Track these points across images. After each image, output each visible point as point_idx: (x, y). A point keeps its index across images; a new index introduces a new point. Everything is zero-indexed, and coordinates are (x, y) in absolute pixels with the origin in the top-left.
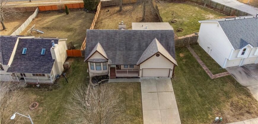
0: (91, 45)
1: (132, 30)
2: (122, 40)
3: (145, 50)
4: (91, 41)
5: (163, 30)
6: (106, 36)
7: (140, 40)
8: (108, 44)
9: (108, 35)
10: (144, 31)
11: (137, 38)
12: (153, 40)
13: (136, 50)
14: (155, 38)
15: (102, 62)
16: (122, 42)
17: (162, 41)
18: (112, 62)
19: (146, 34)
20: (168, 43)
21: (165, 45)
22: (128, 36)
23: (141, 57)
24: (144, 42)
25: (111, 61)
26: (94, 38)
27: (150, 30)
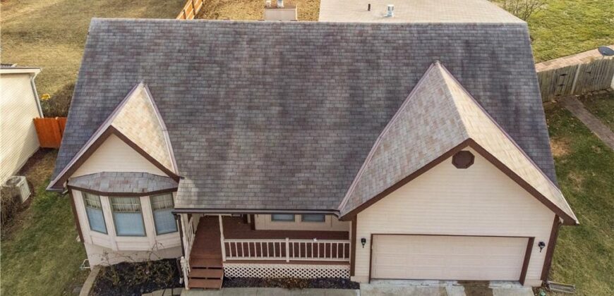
0: (99, 96)
1: (318, 24)
3: (384, 125)
4: (106, 74)
5: (474, 26)
6: (186, 51)
7: (359, 71)
8: (187, 91)
9: (194, 44)
10: (377, 27)
11: (340, 64)
12: (423, 72)
14: (433, 62)
15: (144, 194)
16: (264, 84)
17: (473, 76)
18: (200, 195)
19: (387, 42)
20: (506, 88)
21: (490, 98)
22: (295, 50)
23: (365, 167)
24: (379, 81)
26: (119, 61)
27: (409, 26)
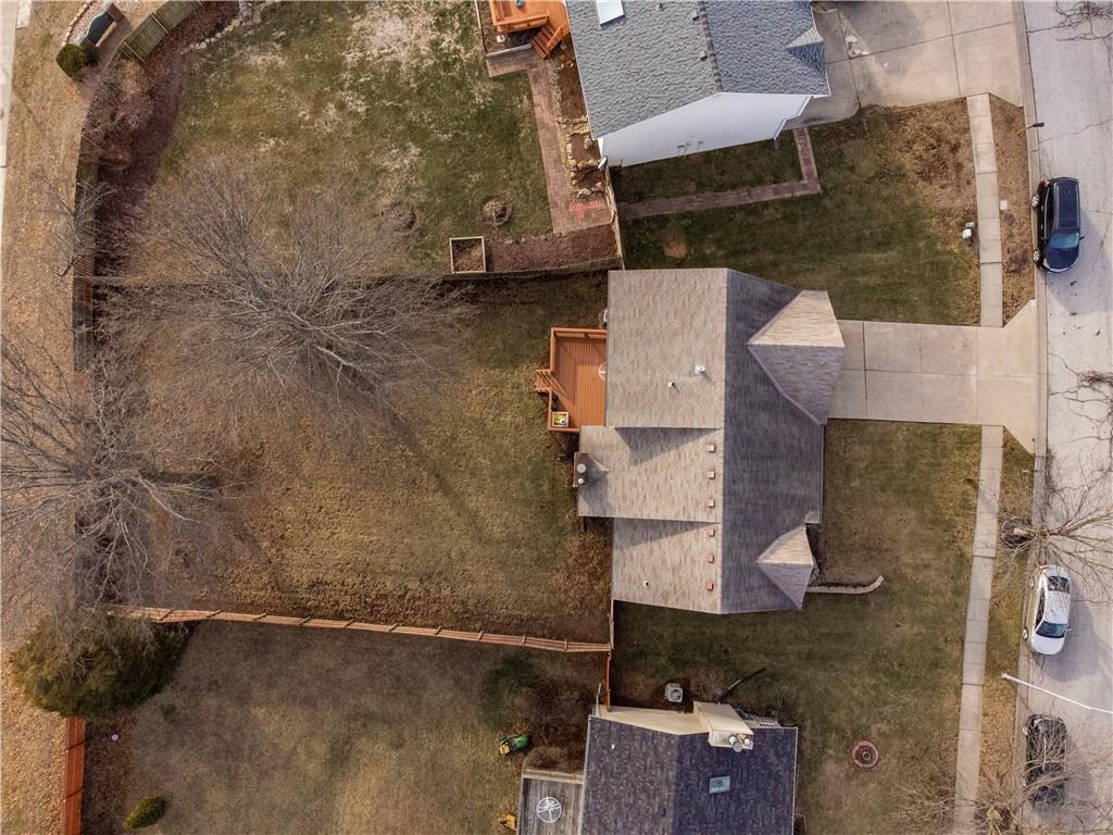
2: (751, 472)
6: (740, 532)
7: (751, 402)
8: (760, 527)
9: (736, 526)
11: (747, 415)
12: (752, 356)
13: (777, 422)
14: (747, 347)
16: (757, 471)
18: (813, 509)
19: (735, 377)
22: (739, 448)
24: (756, 389)
25: (811, 513)
